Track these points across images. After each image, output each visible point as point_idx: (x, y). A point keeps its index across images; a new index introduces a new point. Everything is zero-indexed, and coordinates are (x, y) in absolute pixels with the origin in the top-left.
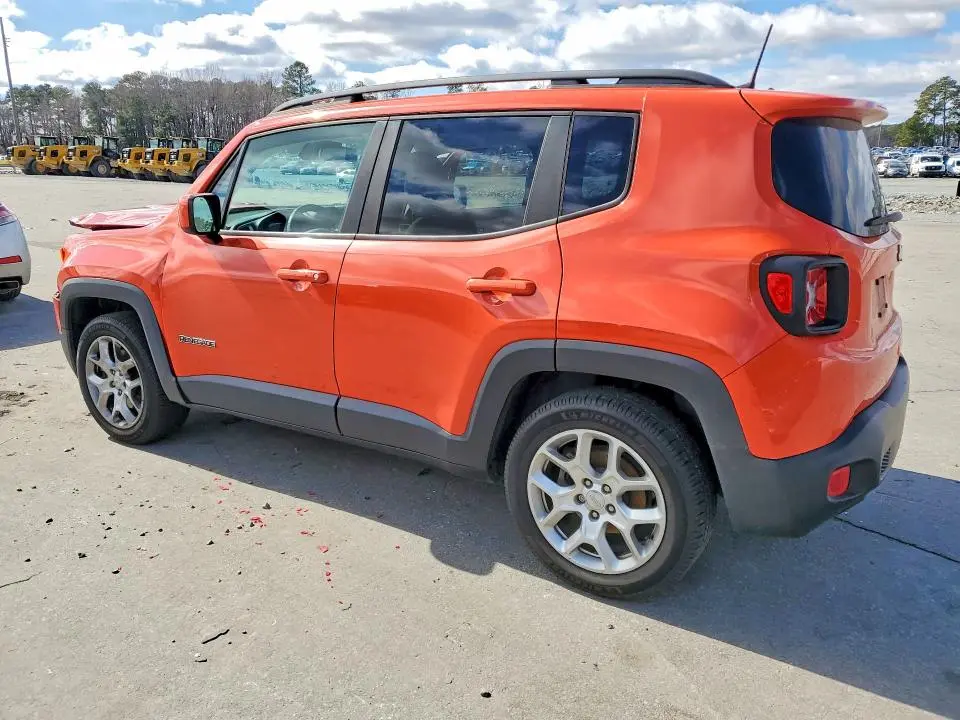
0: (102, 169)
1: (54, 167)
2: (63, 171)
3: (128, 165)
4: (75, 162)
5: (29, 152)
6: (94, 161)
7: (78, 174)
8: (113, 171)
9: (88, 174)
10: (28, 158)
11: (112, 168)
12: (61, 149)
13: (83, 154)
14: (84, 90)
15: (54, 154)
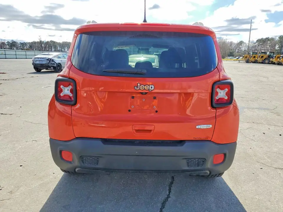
0: (267, 61)
1: (253, 61)
2: (255, 62)
3: (274, 60)
4: (259, 60)
5: (248, 57)
6: (265, 59)
7: (260, 63)
8: (270, 62)
9: (262, 63)
10: (247, 58)
11: (270, 61)
12: (256, 56)
13: (262, 57)
14: (279, 38)
15: (254, 57)
